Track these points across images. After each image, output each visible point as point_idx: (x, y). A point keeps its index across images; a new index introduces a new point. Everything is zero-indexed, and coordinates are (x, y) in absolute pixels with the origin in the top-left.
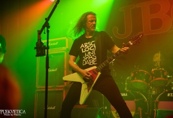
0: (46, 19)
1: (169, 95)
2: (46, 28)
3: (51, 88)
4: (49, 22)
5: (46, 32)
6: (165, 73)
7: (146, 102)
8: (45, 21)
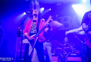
0: (22, 21)
1: (71, 54)
2: (22, 25)
3: (23, 51)
4: (24, 22)
5: (22, 26)
6: (70, 46)
7: (62, 57)
8: (22, 22)
